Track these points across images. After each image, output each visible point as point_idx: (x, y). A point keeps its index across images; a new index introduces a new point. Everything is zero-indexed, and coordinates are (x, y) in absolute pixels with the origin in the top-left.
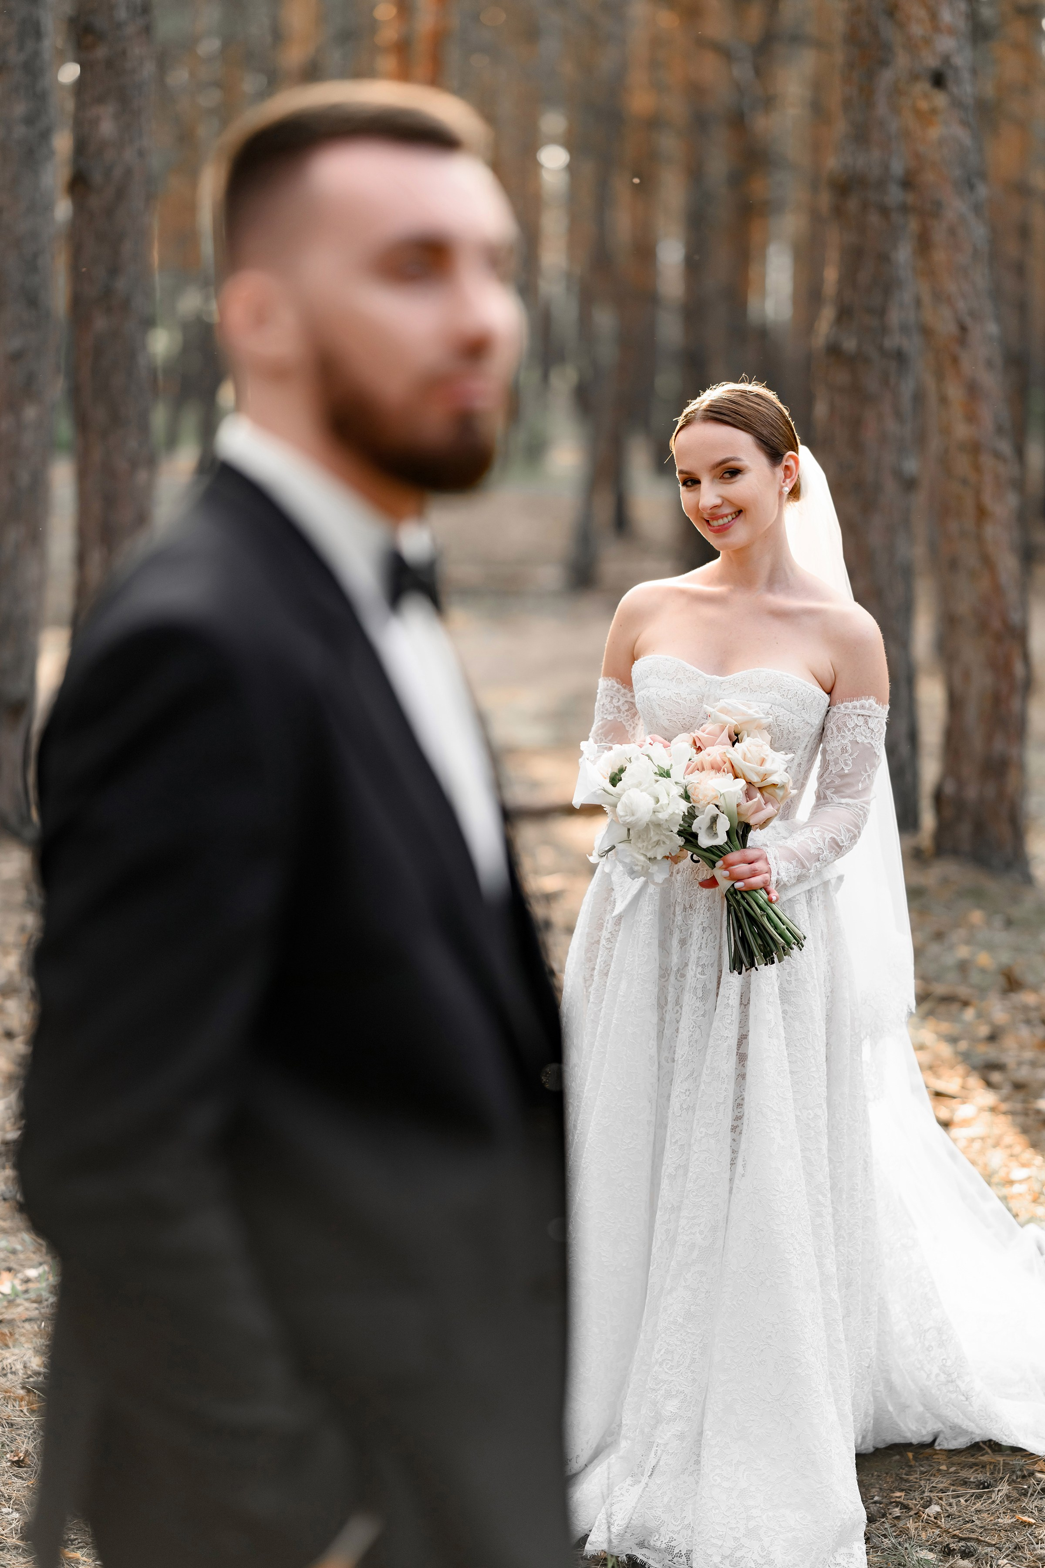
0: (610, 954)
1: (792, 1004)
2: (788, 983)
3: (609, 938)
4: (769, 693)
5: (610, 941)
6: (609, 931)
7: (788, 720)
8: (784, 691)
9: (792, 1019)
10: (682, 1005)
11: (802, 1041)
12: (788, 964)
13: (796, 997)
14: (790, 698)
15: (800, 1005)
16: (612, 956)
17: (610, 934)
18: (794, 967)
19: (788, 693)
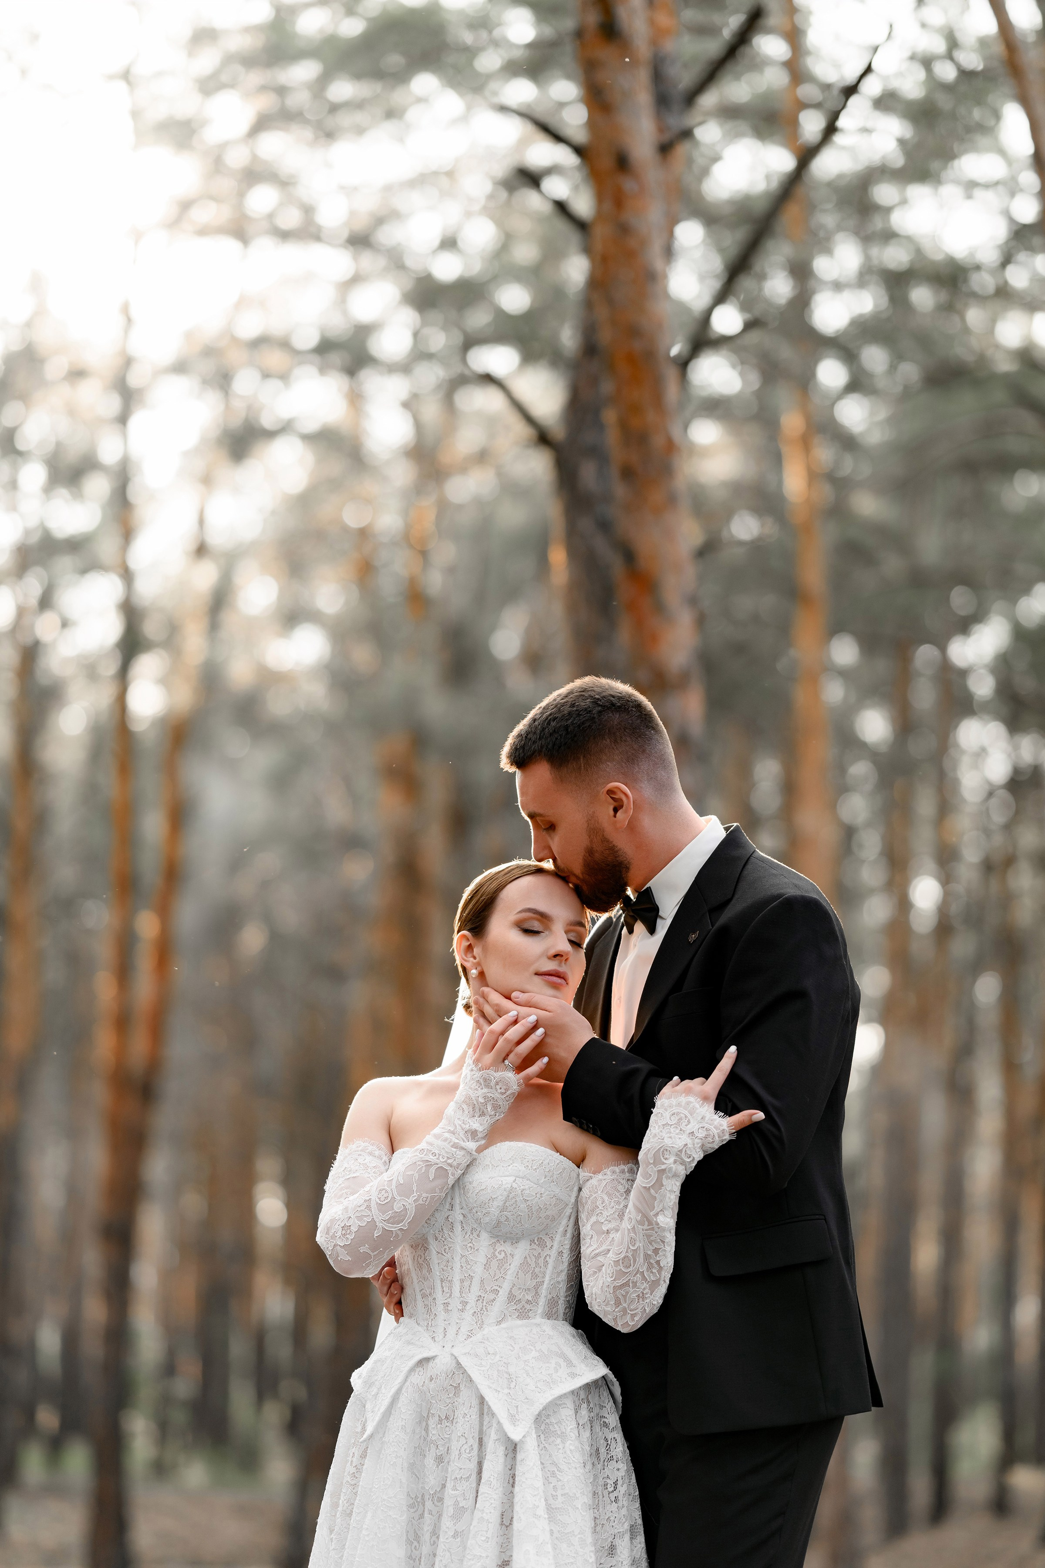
0: (354, 1491)
1: (559, 1523)
2: (553, 1499)
3: (354, 1473)
4: (511, 1166)
5: (355, 1476)
6: (354, 1465)
7: (536, 1193)
8: (528, 1161)
9: (559, 1540)
10: (439, 1535)
11: (570, 1566)
12: (554, 1477)
13: (563, 1515)
14: (536, 1169)
15: (568, 1524)
16: (356, 1493)
17: (355, 1468)
18: (560, 1480)
19: (532, 1164)
